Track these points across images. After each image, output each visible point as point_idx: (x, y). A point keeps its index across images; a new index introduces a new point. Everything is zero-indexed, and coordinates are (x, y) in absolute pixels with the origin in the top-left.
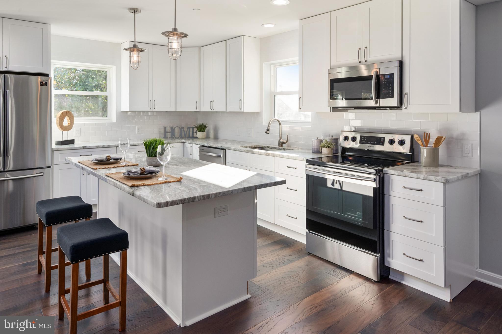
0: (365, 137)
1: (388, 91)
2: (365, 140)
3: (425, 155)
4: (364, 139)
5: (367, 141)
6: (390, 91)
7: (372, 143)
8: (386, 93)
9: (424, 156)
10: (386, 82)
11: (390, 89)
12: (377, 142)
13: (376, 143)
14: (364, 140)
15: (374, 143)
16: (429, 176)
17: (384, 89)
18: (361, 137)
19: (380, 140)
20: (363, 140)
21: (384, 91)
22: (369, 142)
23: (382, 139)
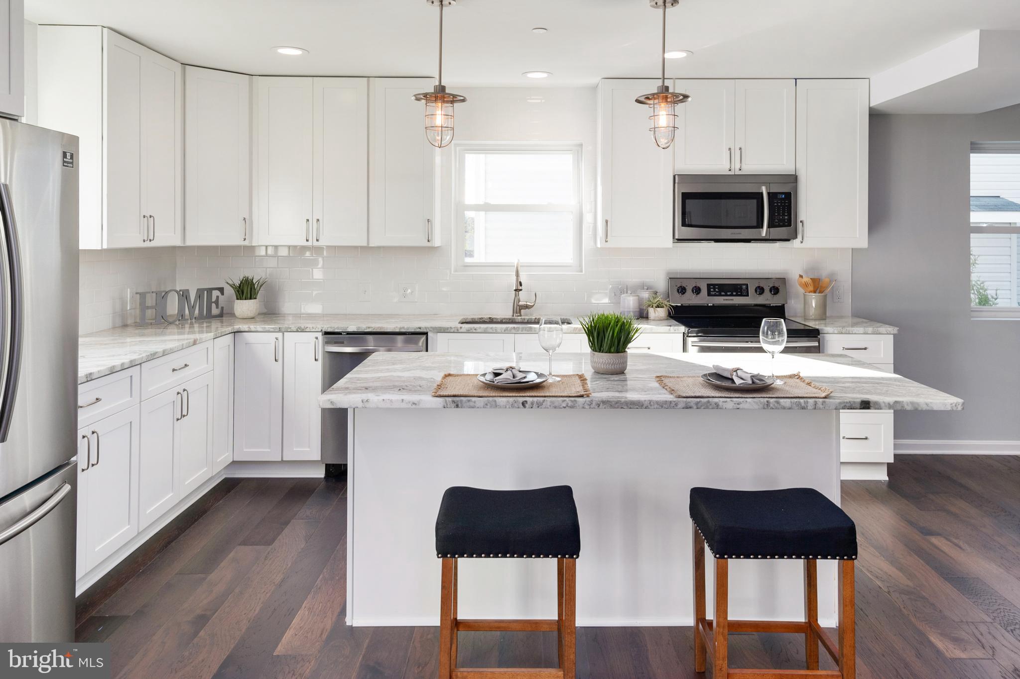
0: (714, 285)
1: (783, 218)
2: (717, 290)
3: (814, 305)
4: (714, 289)
5: (720, 292)
6: (786, 217)
7: (729, 293)
8: (780, 220)
9: (812, 306)
10: (779, 204)
11: (786, 214)
12: (737, 292)
13: (734, 293)
14: (715, 291)
15: (732, 293)
16: (879, 329)
17: (776, 214)
18: (709, 285)
19: (741, 288)
20: (712, 290)
21: (777, 217)
22: (723, 293)
23: (744, 287)
